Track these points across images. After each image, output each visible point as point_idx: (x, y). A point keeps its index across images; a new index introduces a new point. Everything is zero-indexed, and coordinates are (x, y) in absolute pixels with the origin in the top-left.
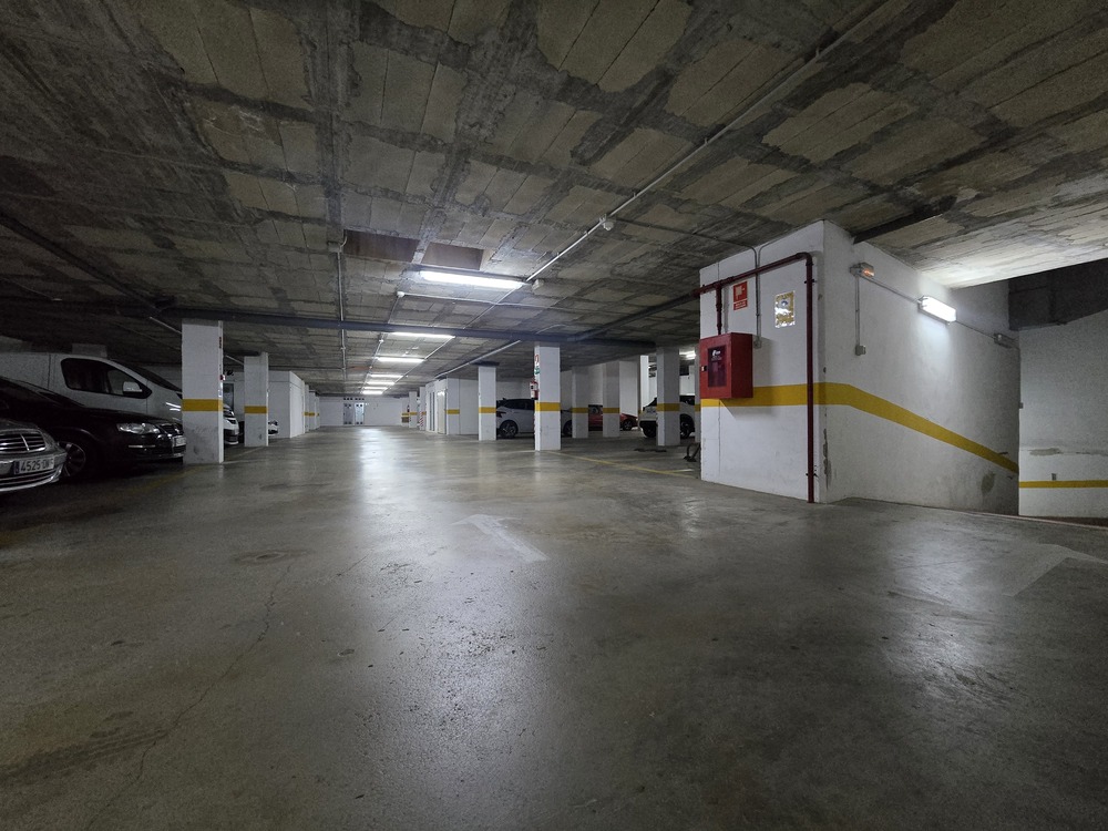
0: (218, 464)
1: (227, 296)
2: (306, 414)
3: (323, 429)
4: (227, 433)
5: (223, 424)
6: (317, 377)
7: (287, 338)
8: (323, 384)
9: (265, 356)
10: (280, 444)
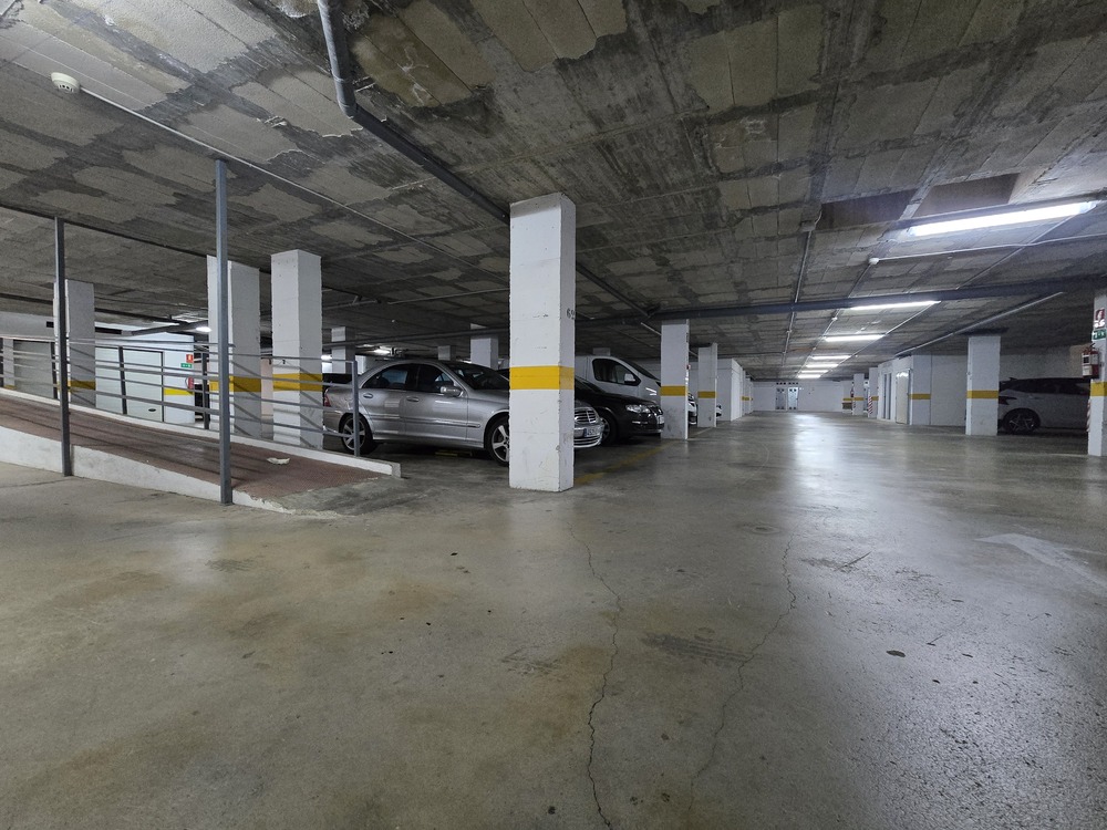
0: (684, 440)
1: (697, 296)
2: (743, 398)
3: (755, 413)
4: (690, 414)
5: (688, 407)
6: (755, 362)
7: (736, 327)
8: (758, 370)
9: (715, 346)
10: (724, 426)
